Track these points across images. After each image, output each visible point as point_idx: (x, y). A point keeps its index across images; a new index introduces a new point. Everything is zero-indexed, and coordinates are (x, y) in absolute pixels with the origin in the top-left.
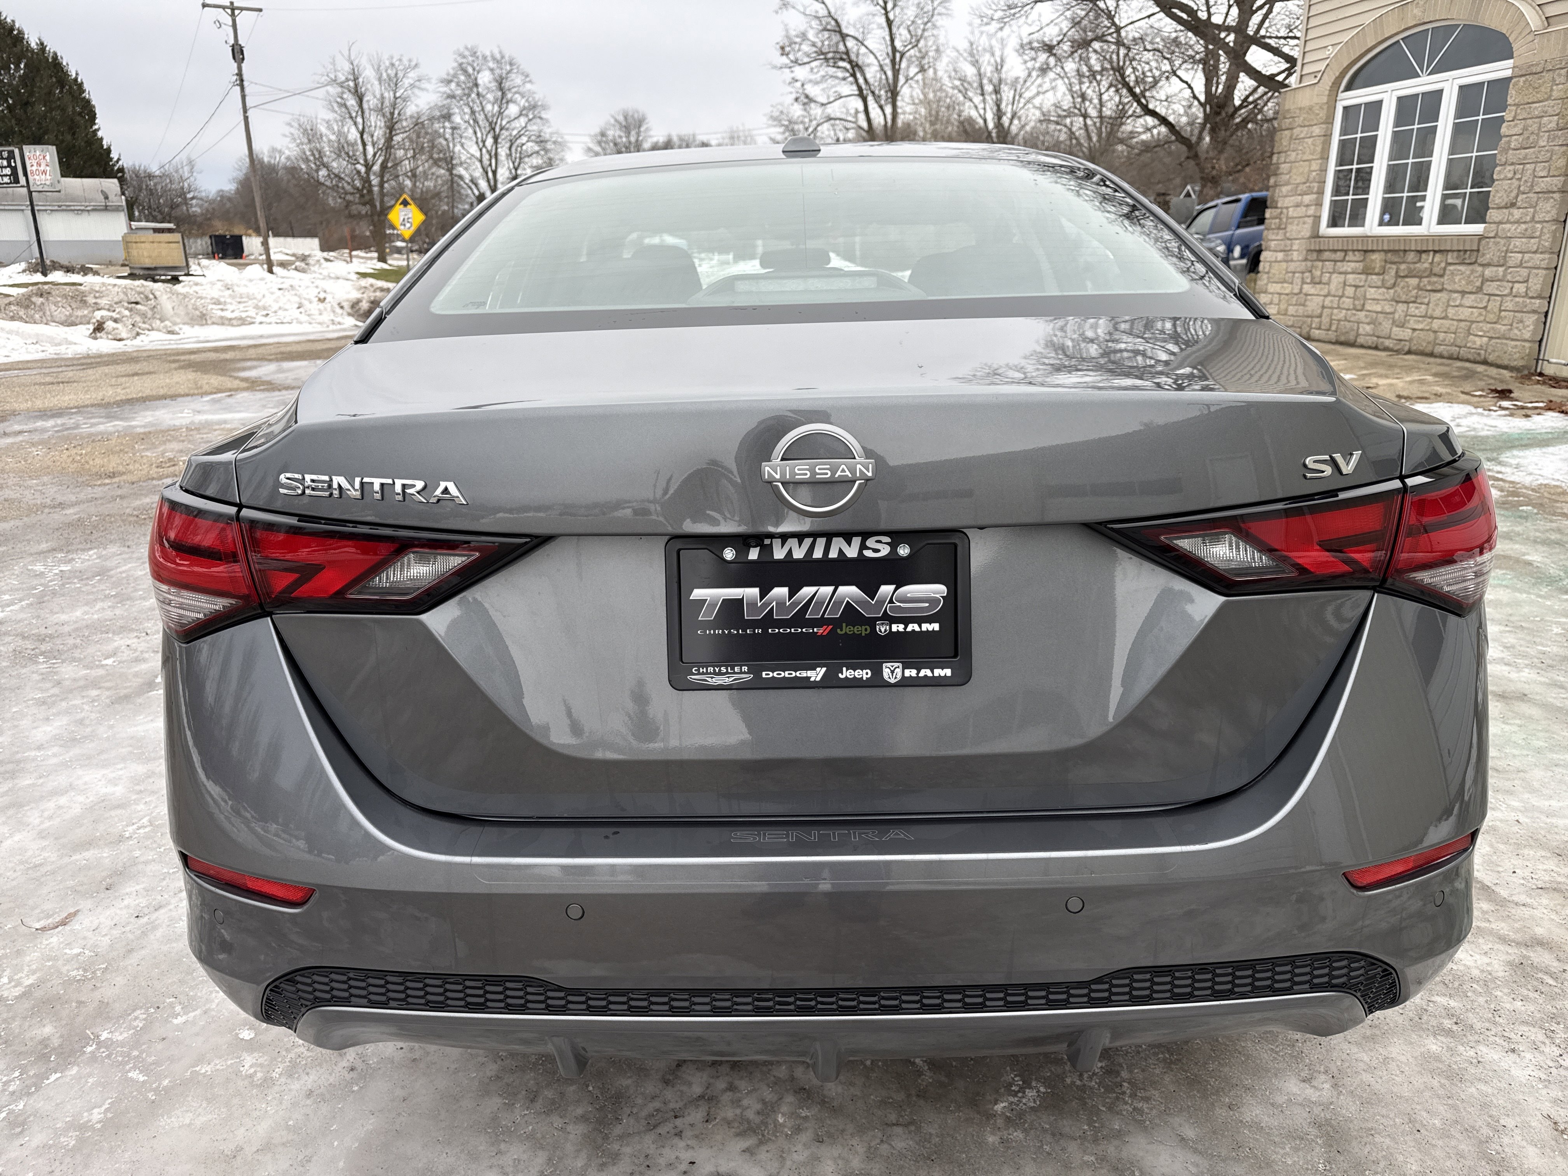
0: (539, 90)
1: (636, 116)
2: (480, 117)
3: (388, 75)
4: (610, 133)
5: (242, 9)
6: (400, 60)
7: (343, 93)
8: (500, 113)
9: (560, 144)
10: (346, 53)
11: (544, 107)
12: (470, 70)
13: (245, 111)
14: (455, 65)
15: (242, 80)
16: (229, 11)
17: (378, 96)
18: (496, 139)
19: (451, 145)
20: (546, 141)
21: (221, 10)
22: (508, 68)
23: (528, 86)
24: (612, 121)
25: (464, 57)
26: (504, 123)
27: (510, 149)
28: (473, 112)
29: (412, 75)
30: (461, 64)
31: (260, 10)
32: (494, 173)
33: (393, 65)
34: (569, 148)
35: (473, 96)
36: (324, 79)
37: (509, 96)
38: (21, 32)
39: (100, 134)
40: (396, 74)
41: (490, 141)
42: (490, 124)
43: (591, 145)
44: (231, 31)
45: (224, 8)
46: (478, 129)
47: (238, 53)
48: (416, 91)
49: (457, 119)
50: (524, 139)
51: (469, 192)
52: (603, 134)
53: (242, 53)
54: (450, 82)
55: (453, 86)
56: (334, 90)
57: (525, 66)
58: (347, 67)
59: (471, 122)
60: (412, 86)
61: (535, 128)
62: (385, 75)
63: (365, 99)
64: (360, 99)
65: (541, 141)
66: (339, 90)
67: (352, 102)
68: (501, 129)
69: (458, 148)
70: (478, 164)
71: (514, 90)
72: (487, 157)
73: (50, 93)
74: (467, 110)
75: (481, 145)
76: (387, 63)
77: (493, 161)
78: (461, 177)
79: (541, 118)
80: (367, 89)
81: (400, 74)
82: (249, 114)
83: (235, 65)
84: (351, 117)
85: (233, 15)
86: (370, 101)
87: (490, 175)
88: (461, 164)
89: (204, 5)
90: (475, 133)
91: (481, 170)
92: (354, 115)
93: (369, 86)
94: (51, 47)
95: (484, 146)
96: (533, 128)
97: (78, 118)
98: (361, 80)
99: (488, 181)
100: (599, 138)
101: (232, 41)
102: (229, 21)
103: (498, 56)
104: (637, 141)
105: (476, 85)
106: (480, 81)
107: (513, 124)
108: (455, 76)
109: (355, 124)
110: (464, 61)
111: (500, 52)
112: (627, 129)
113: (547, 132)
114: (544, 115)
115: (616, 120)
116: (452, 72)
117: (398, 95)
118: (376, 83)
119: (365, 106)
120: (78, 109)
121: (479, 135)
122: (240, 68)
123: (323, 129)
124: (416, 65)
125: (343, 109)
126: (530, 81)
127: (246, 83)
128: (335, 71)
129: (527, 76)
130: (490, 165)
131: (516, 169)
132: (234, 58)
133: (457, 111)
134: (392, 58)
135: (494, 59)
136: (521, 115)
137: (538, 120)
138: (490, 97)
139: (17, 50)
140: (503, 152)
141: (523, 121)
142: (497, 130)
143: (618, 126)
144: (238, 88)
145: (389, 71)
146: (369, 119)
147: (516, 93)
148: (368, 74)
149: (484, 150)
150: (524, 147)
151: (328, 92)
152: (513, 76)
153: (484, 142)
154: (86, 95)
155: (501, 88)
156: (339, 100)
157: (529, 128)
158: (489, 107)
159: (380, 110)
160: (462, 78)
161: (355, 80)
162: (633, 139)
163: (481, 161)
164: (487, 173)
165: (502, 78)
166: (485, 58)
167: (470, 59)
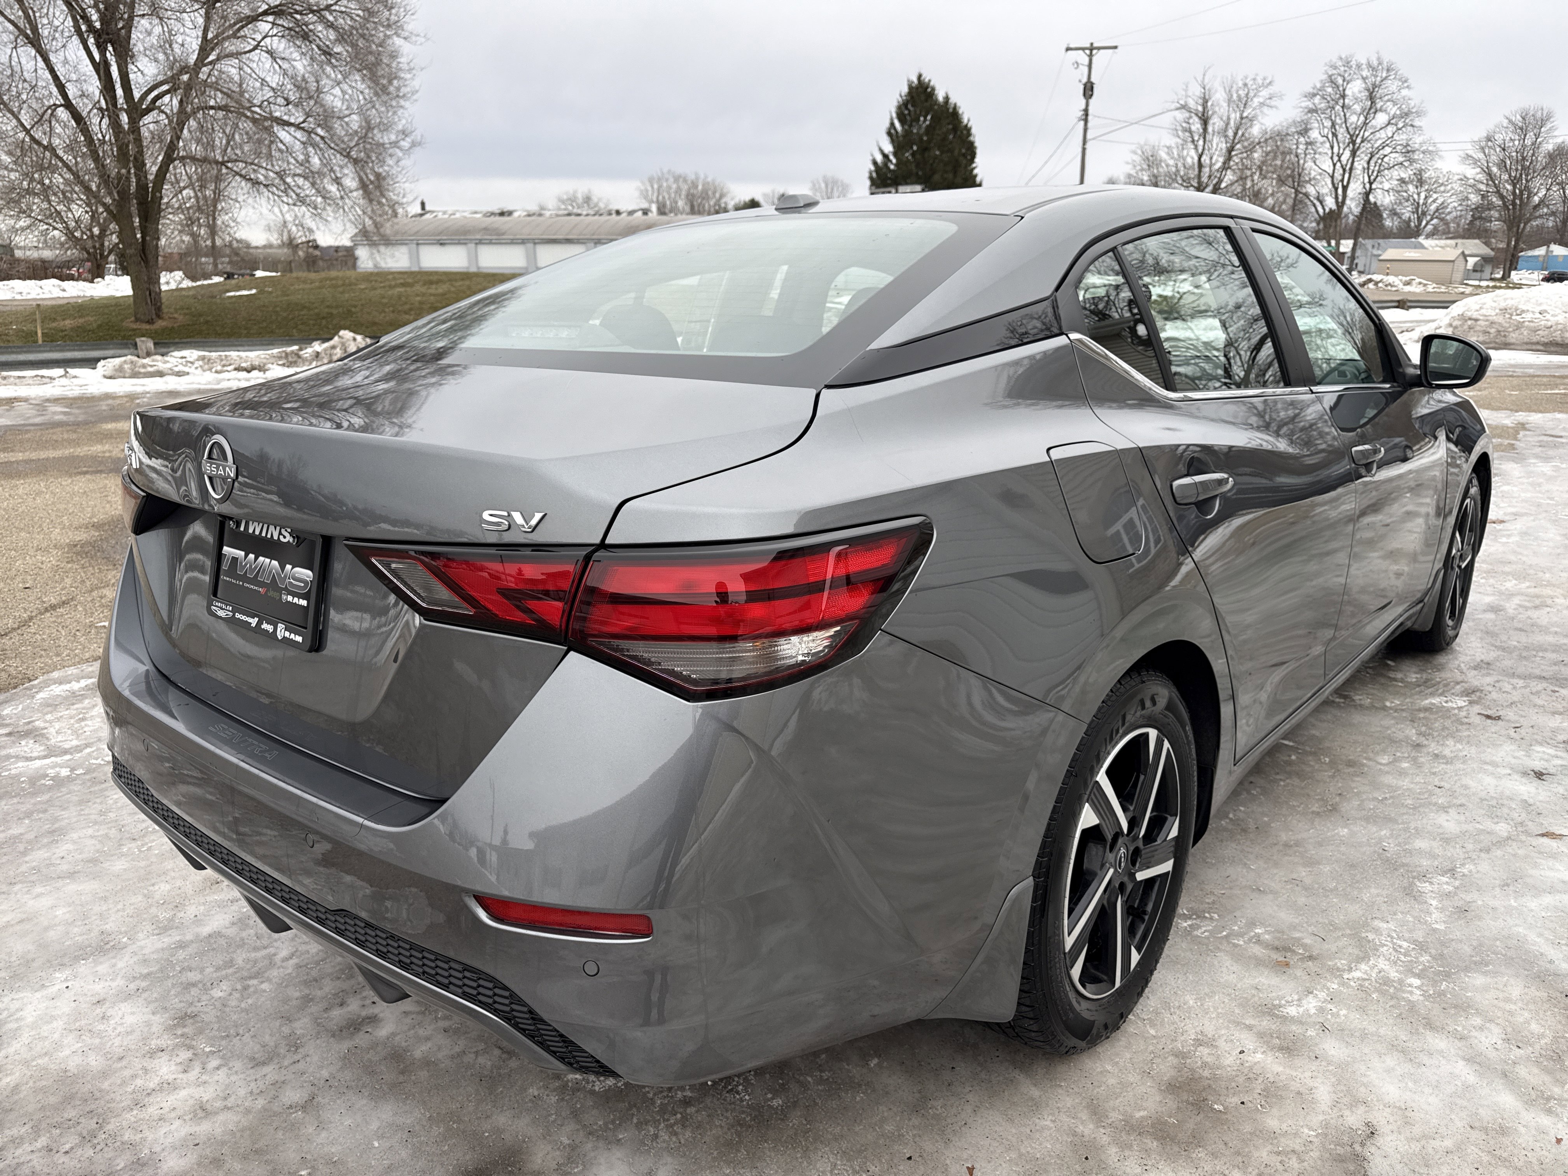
0: (1414, 96)
1: (1539, 115)
2: (1341, 132)
3: (1239, 96)
4: (1499, 138)
5: (1099, 48)
6: (1254, 79)
7: (1191, 117)
8: (1365, 124)
9: (1430, 153)
10: (1200, 79)
11: (1419, 114)
12: (1340, 81)
13: (1085, 142)
14: (1325, 77)
15: (1087, 115)
16: (1088, 52)
17: (1225, 118)
18: (1354, 153)
19: (1302, 162)
20: (1413, 152)
21: (1081, 52)
22: (1384, 75)
23: (1405, 92)
24: (1505, 123)
25: (1335, 68)
26: (1367, 134)
27: (1368, 163)
28: (1333, 125)
29: (1264, 93)
30: (1330, 76)
31: (1116, 47)
32: (1345, 188)
33: (1245, 85)
34: (1441, 157)
35: (1338, 108)
36: (1174, 106)
37: (1379, 105)
38: (933, 89)
39: (975, 172)
40: (1247, 95)
41: (1346, 155)
42: (1351, 136)
43: (1470, 153)
44: (1086, 69)
45: (1083, 49)
46: (1336, 145)
47: (1089, 90)
48: (1265, 109)
49: (1314, 134)
50: (1388, 150)
51: (1313, 210)
52: (1489, 139)
53: (1092, 89)
54: (1314, 95)
55: (1317, 100)
56: (1181, 115)
57: (1404, 72)
58: (1198, 91)
59: (1330, 136)
60: (1262, 104)
61: (1404, 137)
62: (1235, 97)
63: (1211, 122)
64: (1205, 122)
65: (1408, 151)
66: (1187, 115)
67: (1197, 126)
68: (1362, 142)
69: (1309, 164)
70: (1329, 181)
71: (1386, 98)
72: (1341, 171)
73: (945, 139)
74: (1328, 124)
75: (1336, 159)
76: (1240, 84)
77: (1347, 176)
78: (1307, 195)
79: (1412, 126)
80: (1214, 113)
81: (1251, 94)
82: (1088, 146)
83: (1084, 101)
84: (1193, 141)
85: (1091, 56)
86: (1216, 123)
87: (1340, 191)
88: (1309, 181)
89: (1068, 49)
90: (1332, 147)
91: (1330, 186)
92: (1196, 138)
93: (1217, 109)
94: (953, 100)
95: (1339, 160)
96: (1401, 138)
97: (961, 158)
98: (1209, 104)
99: (1336, 198)
100: (1483, 144)
101: (1085, 80)
102: (1086, 60)
103: (1375, 63)
104: (1533, 144)
105: (1343, 96)
106: (1347, 92)
107: (1378, 135)
108: (1322, 89)
109: (1196, 148)
110: (1334, 72)
111: (1378, 59)
112: (1523, 131)
113: (1417, 140)
114: (1417, 123)
115: (1510, 121)
116: (1318, 85)
117: (1245, 115)
118: (1225, 105)
119: (1210, 129)
120: (963, 151)
121: (1336, 150)
122: (1087, 105)
123: (1163, 154)
124: (1270, 83)
125: (1187, 134)
126: (1408, 87)
127: (1090, 118)
128: (1187, 96)
129: (1406, 81)
130: (1342, 181)
131: (1371, 183)
132: (1084, 95)
133: (1316, 125)
134: (1246, 78)
135: (1369, 66)
136: (1389, 123)
137: (1409, 128)
138: (1357, 108)
139: (927, 104)
140: (1359, 165)
141: (1390, 130)
142: (1359, 140)
143: (1512, 128)
144: (1082, 123)
145: (1241, 92)
146: (1211, 141)
147: (1388, 100)
148: (1219, 97)
149: (1338, 164)
150: (1386, 159)
151: (1175, 119)
152: (1388, 83)
153: (1339, 156)
154: (971, 138)
155: (1372, 98)
156: (1184, 125)
157: (1396, 137)
158: (1353, 119)
159: (1224, 132)
160: (1330, 90)
161: (1205, 101)
162: (1528, 142)
163: (1332, 177)
164: (1336, 189)
165: (1374, 86)
166: (1359, 66)
167: (1342, 69)
